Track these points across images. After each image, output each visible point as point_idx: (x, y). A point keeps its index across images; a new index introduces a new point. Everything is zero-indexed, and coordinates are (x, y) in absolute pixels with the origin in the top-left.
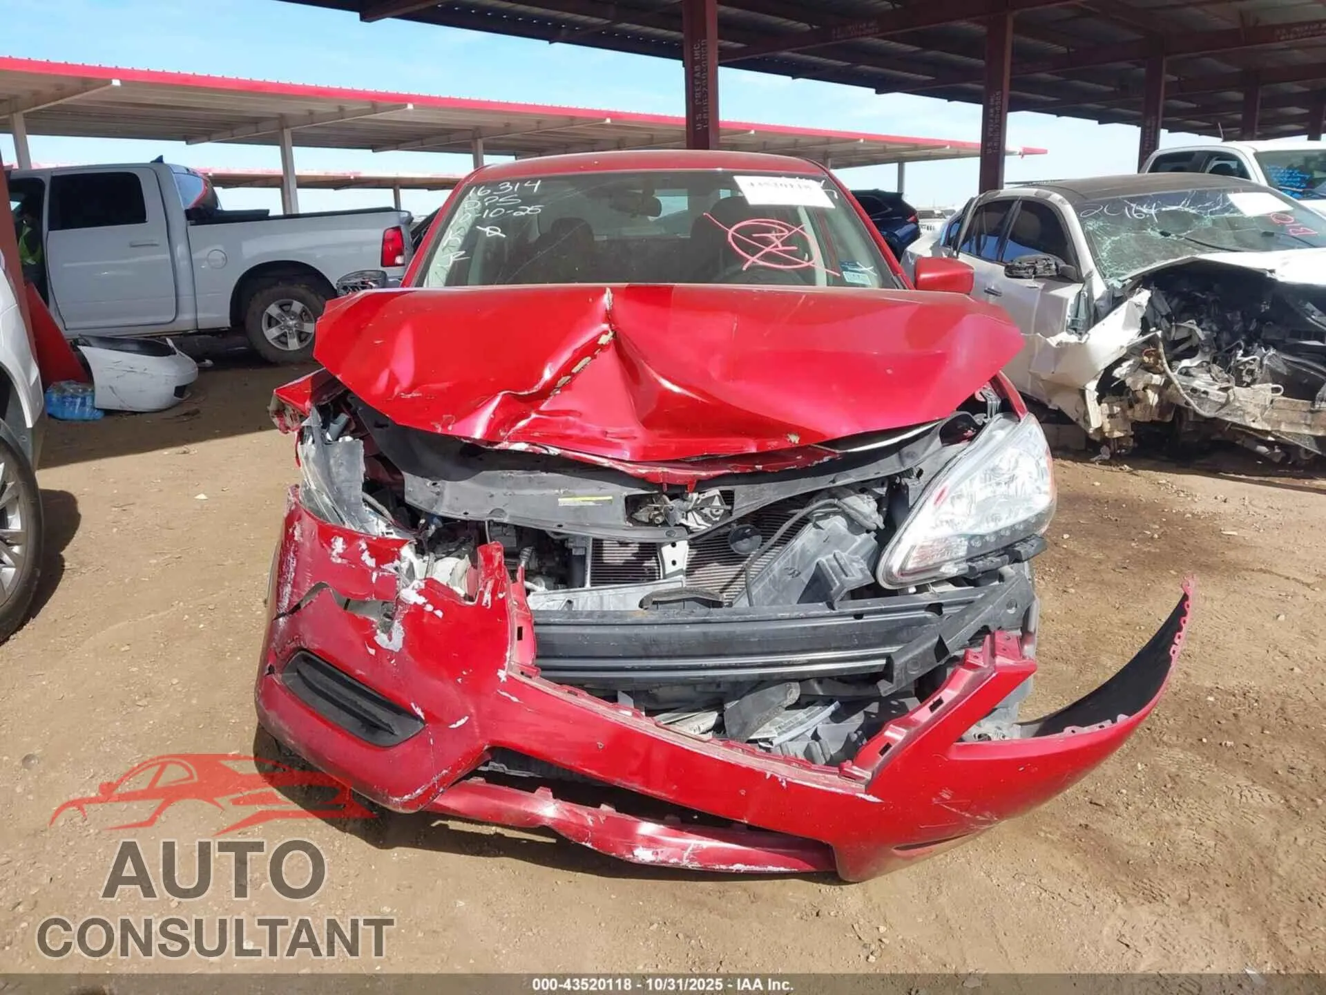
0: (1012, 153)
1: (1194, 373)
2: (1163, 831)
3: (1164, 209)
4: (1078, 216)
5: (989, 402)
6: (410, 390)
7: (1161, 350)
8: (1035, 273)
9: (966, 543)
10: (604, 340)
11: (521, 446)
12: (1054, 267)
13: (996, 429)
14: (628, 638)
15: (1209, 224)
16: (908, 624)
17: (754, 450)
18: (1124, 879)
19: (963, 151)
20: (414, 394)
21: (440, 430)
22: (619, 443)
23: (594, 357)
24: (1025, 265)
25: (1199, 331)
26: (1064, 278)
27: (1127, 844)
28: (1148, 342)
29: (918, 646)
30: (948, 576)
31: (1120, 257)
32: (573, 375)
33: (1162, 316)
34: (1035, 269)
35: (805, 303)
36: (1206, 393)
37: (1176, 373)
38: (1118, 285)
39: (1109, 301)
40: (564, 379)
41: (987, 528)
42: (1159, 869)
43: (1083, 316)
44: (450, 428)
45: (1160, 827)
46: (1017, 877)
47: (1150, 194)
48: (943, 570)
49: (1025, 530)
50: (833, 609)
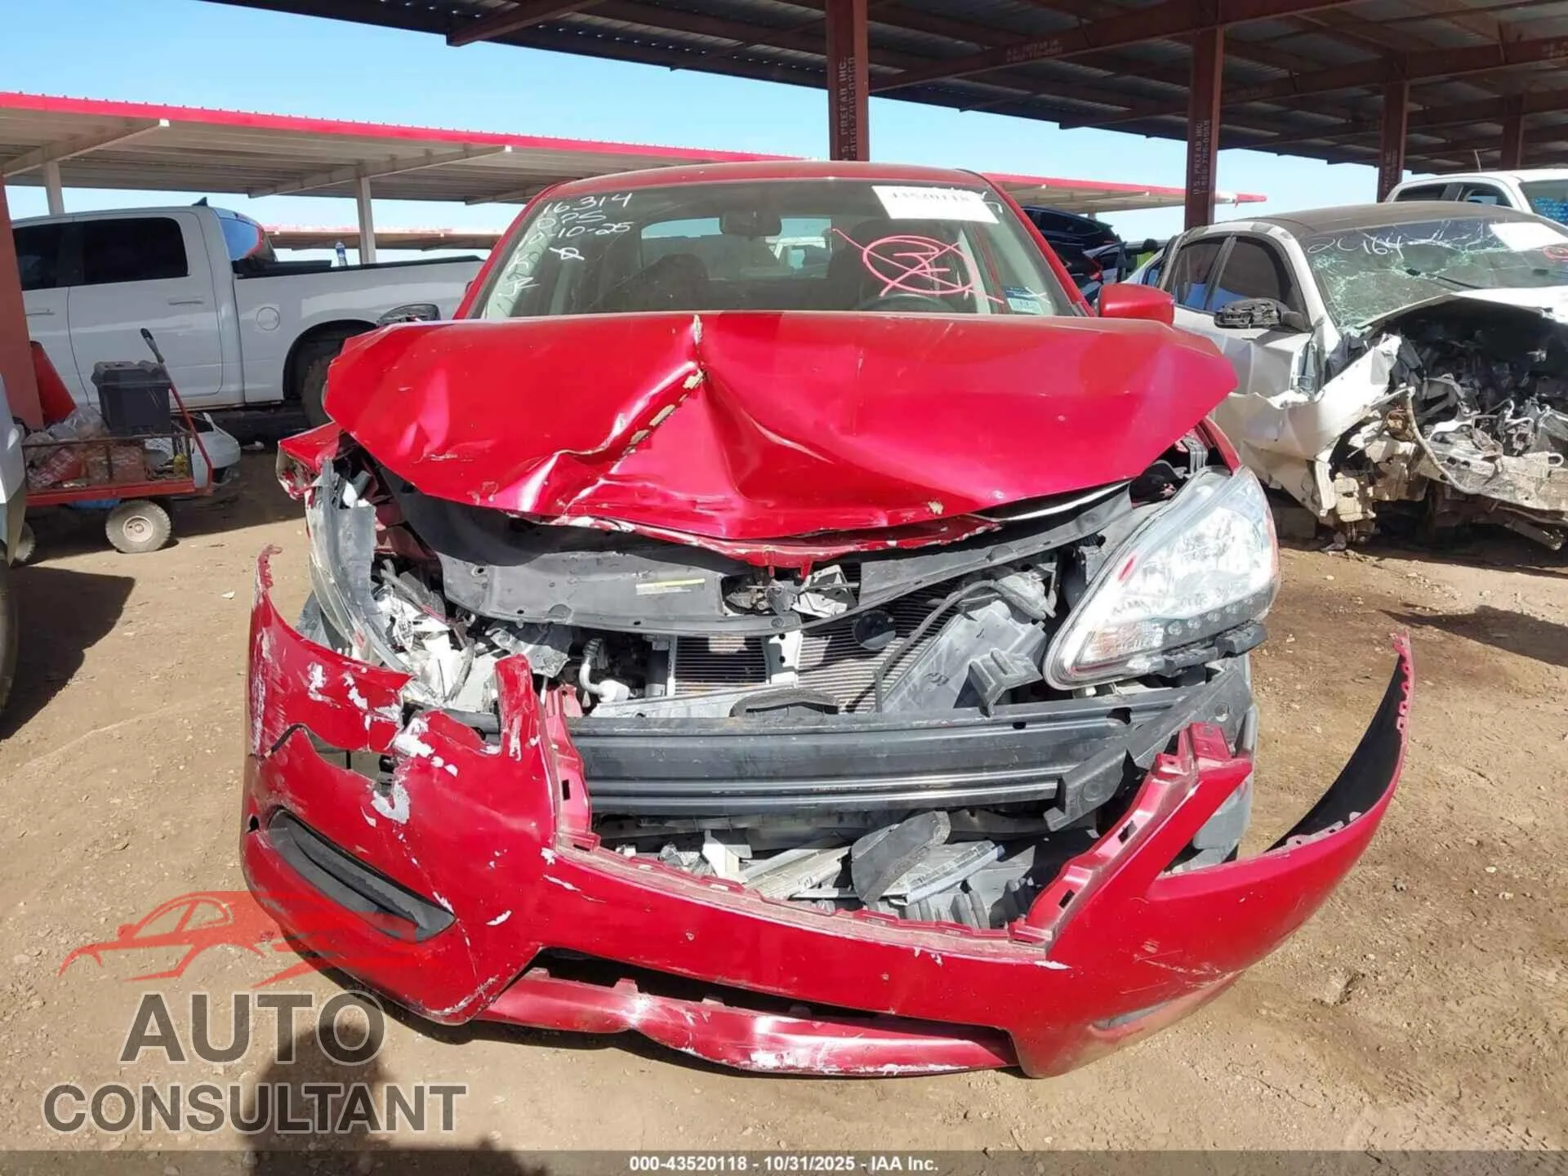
0: (1223, 201)
1: (1451, 440)
2: (1424, 1008)
3: (1411, 243)
4: (1305, 252)
5: (1193, 453)
6: (442, 450)
7: (1410, 412)
8: (1251, 321)
9: (1162, 630)
10: (691, 382)
11: (585, 521)
12: (1275, 313)
13: (1202, 484)
14: (716, 753)
15: (1466, 261)
16: (1086, 736)
17: (884, 523)
18: (1372, 1071)
19: (1165, 199)
20: (448, 456)
21: (478, 502)
22: (712, 517)
23: (678, 405)
24: (1240, 311)
25: (1458, 388)
26: (1287, 327)
27: (1376, 1025)
28: (1393, 403)
29: (1097, 766)
30: (1137, 673)
31: (1356, 302)
32: (653, 429)
33: (1411, 370)
34: (1252, 316)
35: (953, 333)
36: (1466, 463)
37: (1429, 439)
38: (1356, 334)
39: (1344, 356)
40: (640, 434)
41: (1188, 611)
42: (1420, 1058)
43: (1311, 372)
44: (491, 499)
45: (1420, 1004)
46: (1230, 1069)
47: (1394, 225)
48: (1131, 664)
49: (1240, 614)
50: (988, 715)
